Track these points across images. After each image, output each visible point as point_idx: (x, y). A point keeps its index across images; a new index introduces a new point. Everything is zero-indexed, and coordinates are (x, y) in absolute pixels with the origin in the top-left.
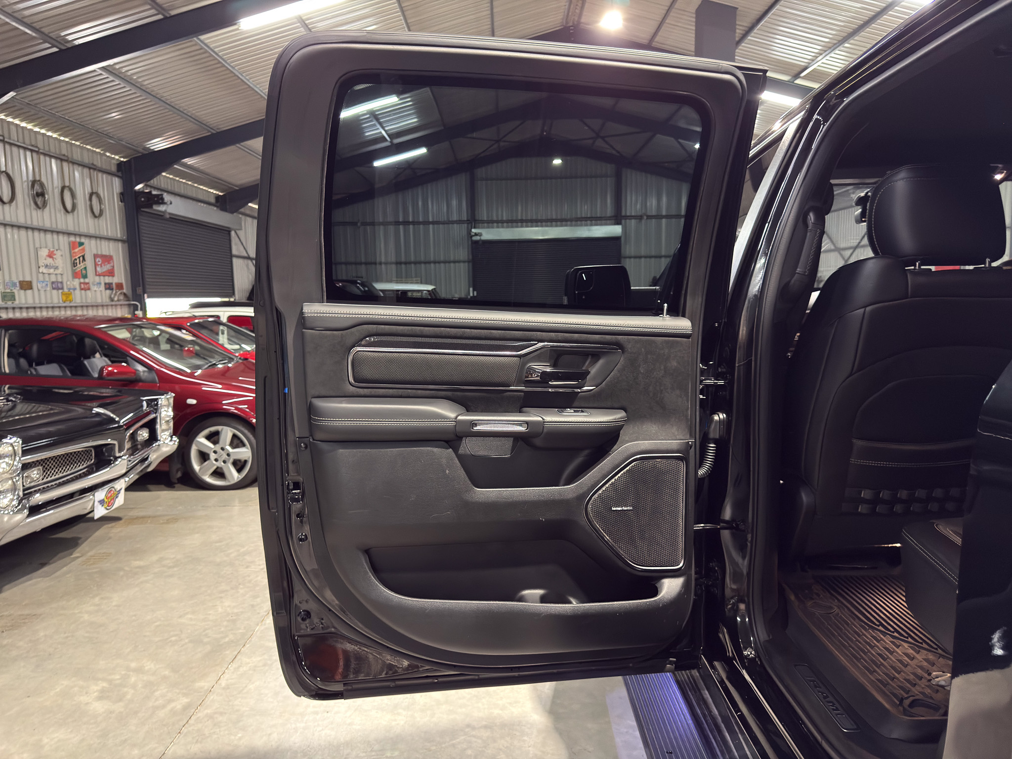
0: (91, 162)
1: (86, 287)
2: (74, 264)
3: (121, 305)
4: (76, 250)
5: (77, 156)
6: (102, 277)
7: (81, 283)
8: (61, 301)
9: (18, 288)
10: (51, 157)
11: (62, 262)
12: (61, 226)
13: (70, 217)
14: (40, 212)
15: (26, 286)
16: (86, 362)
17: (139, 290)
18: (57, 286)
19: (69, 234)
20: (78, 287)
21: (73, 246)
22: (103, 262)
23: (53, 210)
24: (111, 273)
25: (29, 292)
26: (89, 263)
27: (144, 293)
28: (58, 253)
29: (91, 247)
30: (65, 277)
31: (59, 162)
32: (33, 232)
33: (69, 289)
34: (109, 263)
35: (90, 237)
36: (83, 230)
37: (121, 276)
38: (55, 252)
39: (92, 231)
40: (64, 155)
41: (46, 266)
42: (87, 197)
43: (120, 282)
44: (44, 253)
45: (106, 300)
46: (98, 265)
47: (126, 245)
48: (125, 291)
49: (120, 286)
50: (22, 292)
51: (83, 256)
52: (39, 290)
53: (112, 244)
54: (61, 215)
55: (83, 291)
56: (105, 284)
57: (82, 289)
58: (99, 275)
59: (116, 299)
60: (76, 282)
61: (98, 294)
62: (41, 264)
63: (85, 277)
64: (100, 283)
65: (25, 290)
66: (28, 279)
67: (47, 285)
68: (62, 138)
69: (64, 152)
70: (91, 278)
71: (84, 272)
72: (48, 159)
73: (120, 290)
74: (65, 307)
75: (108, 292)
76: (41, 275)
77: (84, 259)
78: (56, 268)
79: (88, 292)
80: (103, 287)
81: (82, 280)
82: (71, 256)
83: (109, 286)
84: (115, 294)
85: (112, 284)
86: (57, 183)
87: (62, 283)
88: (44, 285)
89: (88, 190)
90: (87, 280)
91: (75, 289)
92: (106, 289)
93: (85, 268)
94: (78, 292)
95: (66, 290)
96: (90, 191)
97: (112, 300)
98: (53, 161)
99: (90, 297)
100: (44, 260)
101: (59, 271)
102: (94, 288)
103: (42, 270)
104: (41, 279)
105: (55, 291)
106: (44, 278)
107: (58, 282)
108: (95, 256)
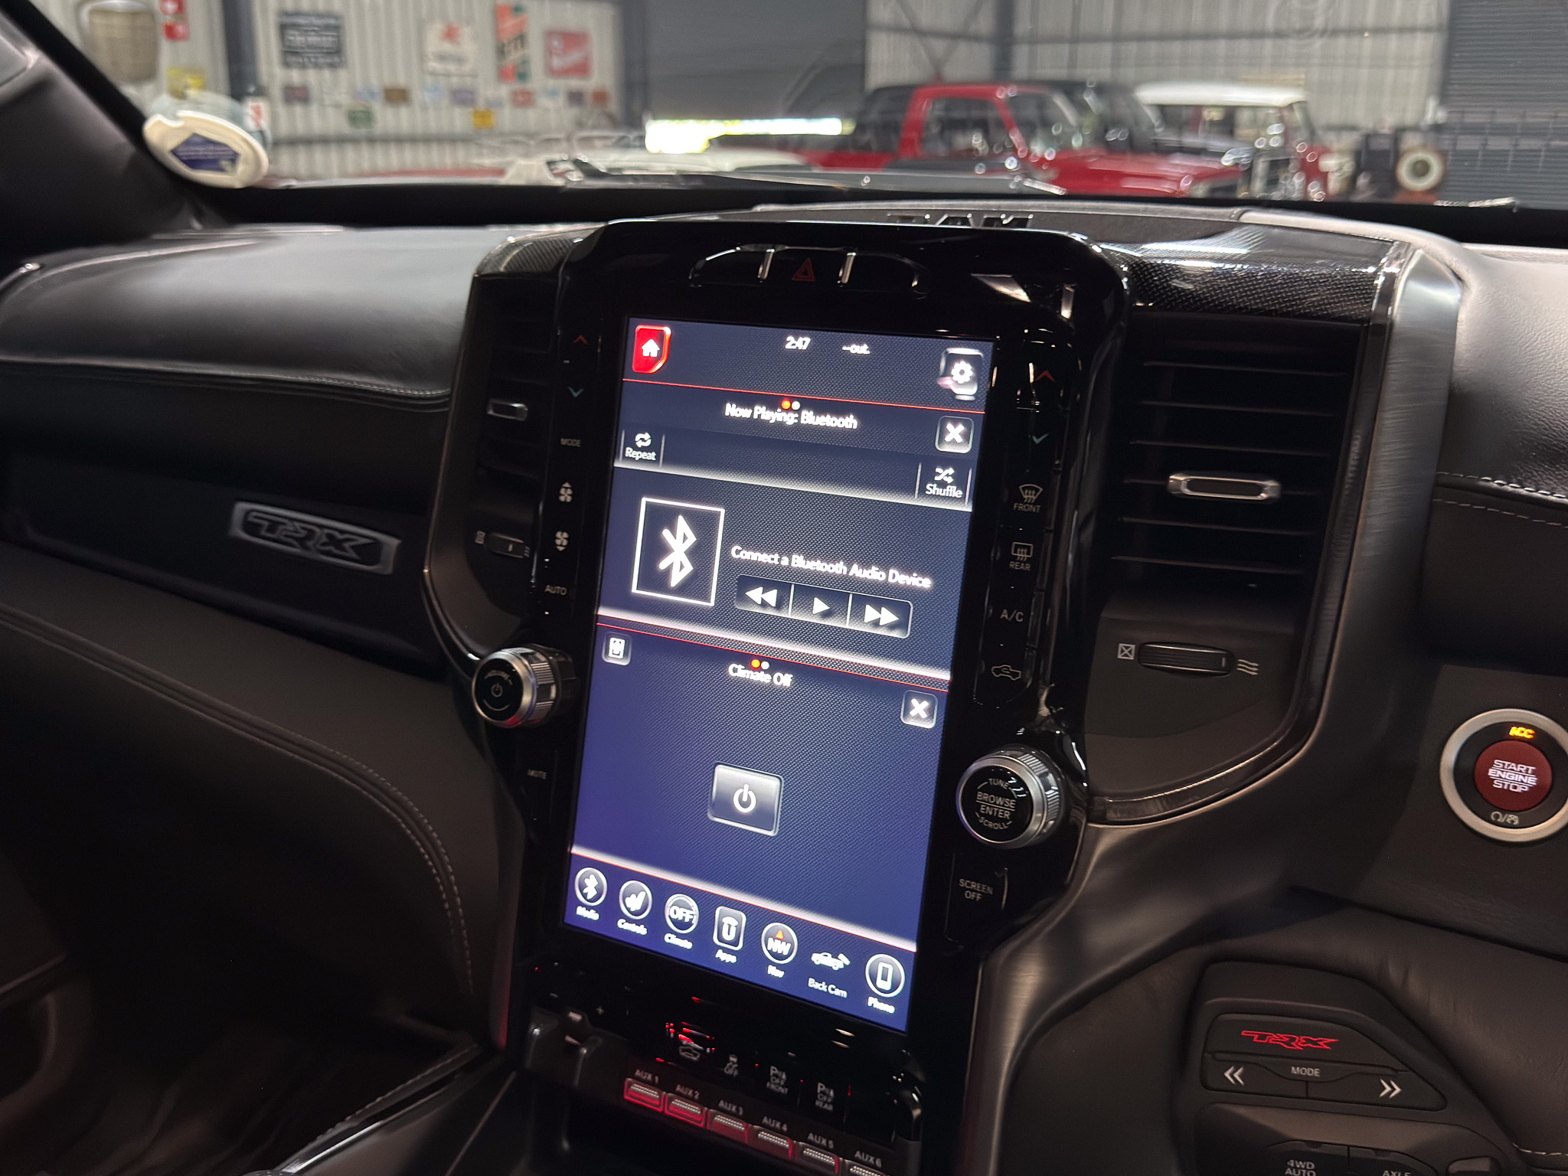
1: (524, 101)
2: (501, 51)
3: (602, 138)
4: (505, 25)
6: (562, 79)
7: (514, 92)
8: (470, 128)
9: (381, 101)
11: (475, 47)
15: (397, 96)
17: (637, 105)
18: (463, 97)
20: (507, 100)
21: (496, 15)
25: (404, 108)
26: (535, 50)
27: (645, 111)
28: (466, 32)
29: (542, 18)
30: (481, 78)
33: (489, 105)
37: (603, 74)
38: (457, 29)
41: (442, 58)
43: (603, 87)
44: (435, 27)
45: (568, 127)
47: (620, 10)
48: (610, 108)
49: (600, 97)
50: (389, 108)
51: (523, 37)
52: (424, 106)
53: (589, 9)
55: (519, 109)
56: (570, 93)
57: (515, 105)
59: (589, 124)
60: (504, 91)
61: (551, 116)
62: (429, 52)
63: (523, 77)
64: (555, 93)
65: (395, 105)
66: (401, 81)
67: (440, 95)
70: (538, 80)
71: (522, 68)
73: (599, 104)
75: (574, 108)
76: (429, 79)
77: (523, 44)
78: (461, 60)
79: (530, 109)
80: (561, 100)
81: (517, 86)
82: (495, 37)
84: (588, 115)
85: (583, 92)
87: (473, 91)
88: (433, 94)
90: (528, 86)
91: (500, 104)
92: (569, 104)
93: (525, 61)
94: (507, 109)
95: (481, 106)
97: (580, 127)
99: (531, 117)
100: (434, 42)
101: (467, 68)
102: (544, 102)
103: (434, 65)
104: (429, 83)
105: (458, 108)
106: (435, 81)
107: (464, 90)
108: (550, 34)
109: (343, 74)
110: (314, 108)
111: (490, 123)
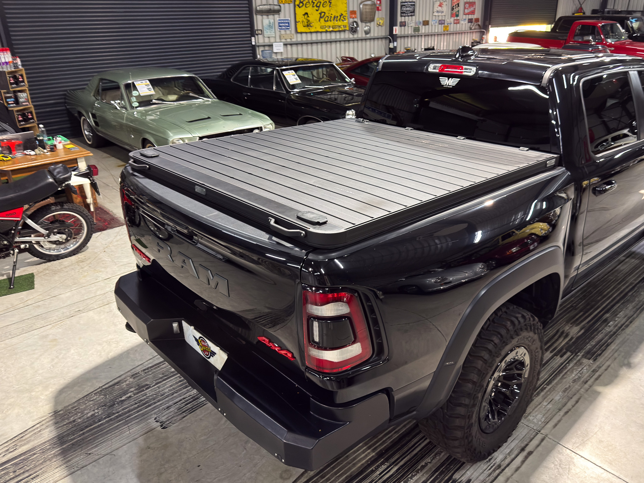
1: (457, 22)
2: (453, 9)
3: (476, 32)
6: (467, 15)
7: (455, 20)
8: (442, 31)
9: (421, 25)
11: (446, 8)
15: (426, 23)
17: (487, 23)
18: (441, 22)
20: (453, 22)
22: (469, 7)
24: (473, 13)
25: (427, 26)
26: (461, 8)
27: (490, 24)
28: (445, 4)
30: (447, 17)
33: (448, 24)
34: (472, 6)
37: (478, 14)
38: (443, 3)
41: (438, 12)
43: (478, 17)
44: (437, 3)
45: (467, 29)
46: (466, 8)
48: (479, 23)
49: (477, 20)
50: (424, 26)
51: (458, 4)
52: (432, 25)
55: (455, 25)
56: (469, 19)
57: (455, 23)
59: (473, 28)
60: (452, 19)
61: (464, 26)
62: (435, 10)
63: (457, 16)
64: (465, 19)
66: (427, 19)
67: (436, 22)
70: (461, 16)
71: (457, 13)
73: (476, 22)
74: (444, 34)
75: (470, 24)
76: (434, 17)
77: (458, 6)
78: (443, 12)
79: (458, 25)
80: (467, 21)
81: (456, 18)
82: (452, 4)
83: (470, 21)
84: (473, 26)
85: (472, 19)
87: (444, 20)
88: (435, 22)
90: (458, 18)
91: (451, 23)
92: (469, 22)
93: (458, 11)
94: (452, 25)
95: (446, 24)
97: (471, 29)
99: (458, 27)
100: (437, 8)
101: (443, 14)
102: (462, 22)
103: (436, 14)
104: (434, 19)
105: (440, 25)
106: (436, 18)
107: (442, 20)
108: (466, 3)
109: (414, 17)
110: (406, 27)
111: (447, 29)
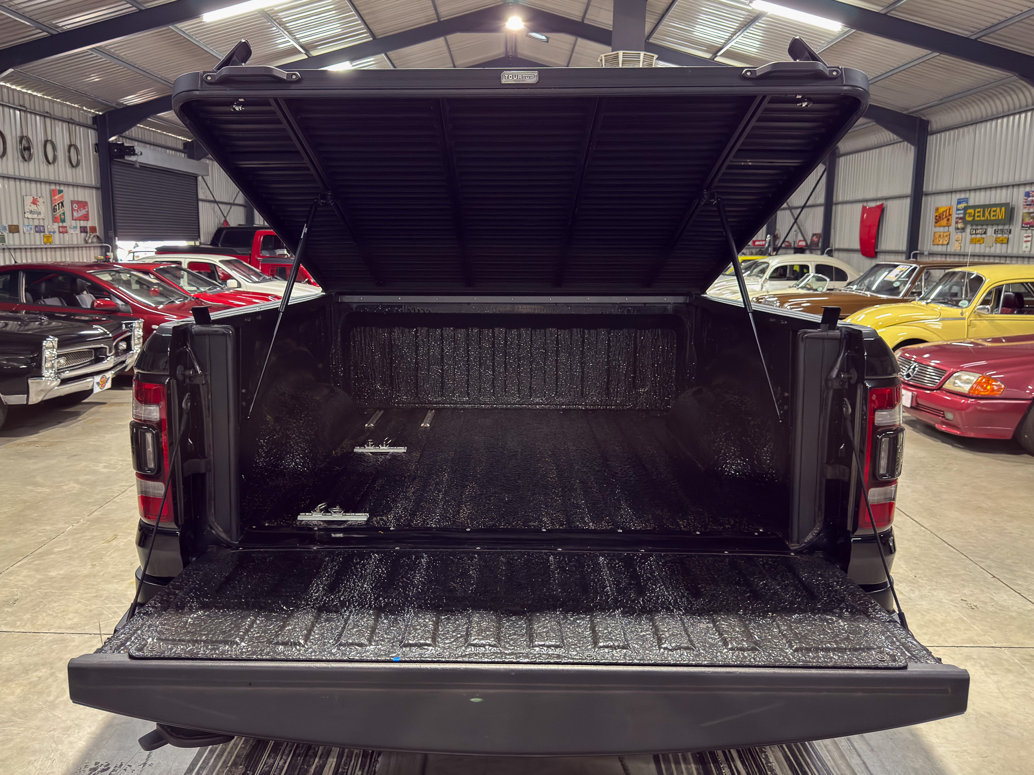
0: (70, 117)
1: (64, 231)
2: (54, 210)
3: (94, 247)
4: (56, 197)
5: (57, 112)
6: (78, 221)
7: (59, 227)
8: (43, 244)
9: (7, 232)
10: (36, 114)
11: (44, 208)
12: (43, 176)
13: (51, 167)
14: (26, 164)
15: (14, 229)
16: (77, 297)
17: (111, 233)
18: (39, 229)
19: (50, 183)
20: (57, 230)
21: (53, 193)
22: (79, 208)
23: (37, 162)
24: (86, 218)
25: (16, 235)
26: (67, 209)
27: (115, 236)
28: (41, 200)
29: (69, 195)
30: (46, 221)
31: (42, 118)
32: (20, 182)
33: (50, 232)
34: (84, 208)
35: (68, 185)
36: (62, 179)
37: (94, 220)
38: (38, 200)
39: (70, 180)
40: (47, 113)
41: (31, 212)
42: (66, 148)
43: (94, 225)
44: (29, 200)
45: (81, 242)
46: (75, 210)
47: (100, 192)
48: (98, 234)
49: (93, 229)
50: (11, 234)
51: (62, 203)
52: (24, 233)
53: (87, 191)
54: (44, 166)
55: (62, 234)
56: (81, 227)
57: (60, 232)
58: (76, 220)
59: (90, 241)
60: (56, 226)
61: (75, 237)
62: (27, 210)
63: (63, 221)
64: (76, 227)
65: (13, 233)
66: (15, 223)
67: (31, 228)
68: (46, 97)
69: (47, 109)
70: (69, 222)
71: (63, 217)
72: (33, 116)
73: (93, 233)
74: (46, 248)
75: (83, 234)
76: (26, 220)
77: (62, 205)
78: (39, 213)
79: (65, 234)
80: (79, 229)
81: (61, 224)
82: (52, 203)
83: (84, 230)
84: (89, 237)
85: (86, 227)
86: (41, 138)
87: (43, 226)
88: (28, 228)
89: (67, 142)
90: (65, 224)
91: (54, 232)
92: (81, 232)
93: (64, 213)
94: (57, 234)
95: (47, 233)
96: (69, 143)
97: (87, 242)
98: (38, 117)
99: (67, 239)
100: (29, 206)
101: (41, 217)
102: (71, 231)
103: (28, 215)
104: (26, 223)
105: (38, 234)
106: (29, 222)
107: (40, 226)
108: (72, 202)
111: (50, 240)
